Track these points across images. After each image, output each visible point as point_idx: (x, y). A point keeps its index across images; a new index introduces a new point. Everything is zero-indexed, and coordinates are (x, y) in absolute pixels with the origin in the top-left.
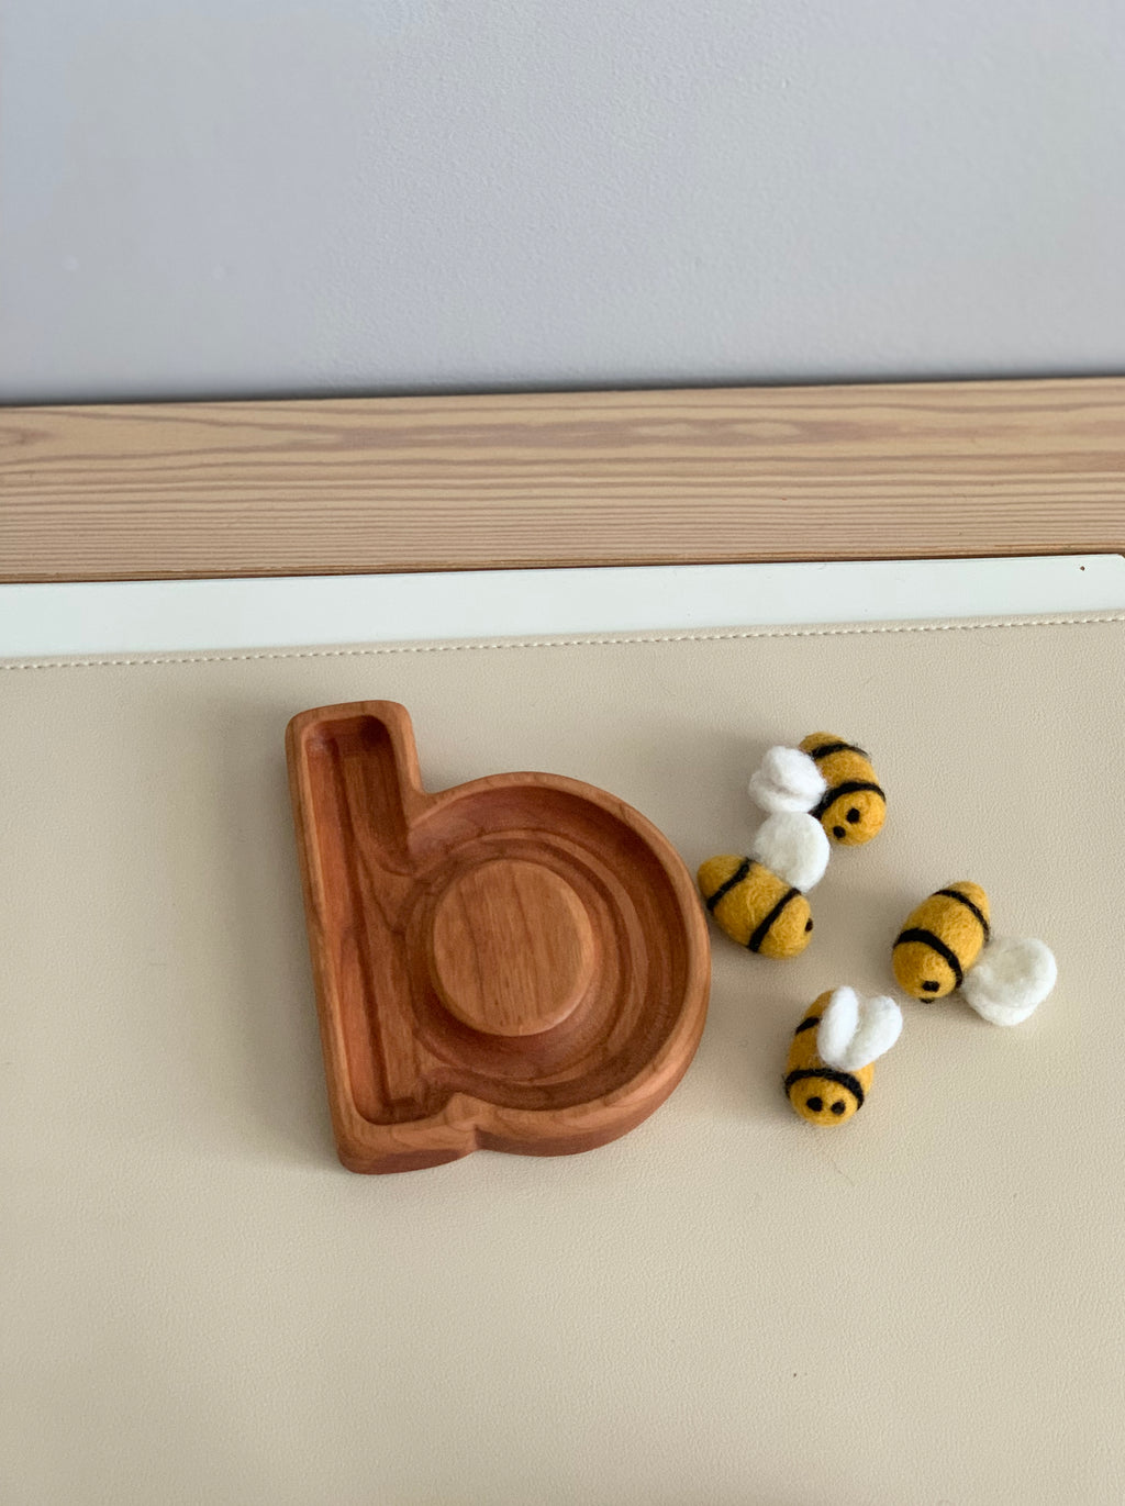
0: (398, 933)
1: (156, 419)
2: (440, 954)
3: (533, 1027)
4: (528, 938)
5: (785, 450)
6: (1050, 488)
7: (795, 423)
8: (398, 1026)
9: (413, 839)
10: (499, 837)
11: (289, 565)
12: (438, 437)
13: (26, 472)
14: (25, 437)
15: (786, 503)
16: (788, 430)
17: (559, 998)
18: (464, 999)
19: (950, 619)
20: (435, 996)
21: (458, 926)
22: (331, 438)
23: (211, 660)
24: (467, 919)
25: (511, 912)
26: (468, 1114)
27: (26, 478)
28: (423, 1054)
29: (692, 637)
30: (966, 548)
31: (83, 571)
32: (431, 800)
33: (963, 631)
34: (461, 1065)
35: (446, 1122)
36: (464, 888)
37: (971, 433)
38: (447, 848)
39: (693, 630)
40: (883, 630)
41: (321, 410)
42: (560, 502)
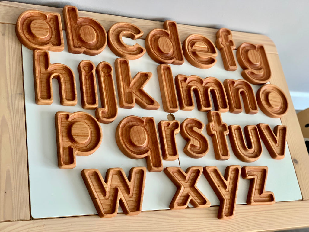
0: (75, 31)
2: (81, 33)
3: (90, 42)
4: (90, 34)
8: (75, 40)
9: (78, 21)
10: (86, 23)
17: (93, 40)
18: (83, 38)
20: (80, 37)
21: (83, 31)
24: (84, 30)
25: (88, 31)
26: (84, 49)
28: (78, 43)
32: (80, 18)
34: (82, 44)
35: (81, 49)
36: (83, 27)
38: (81, 23)
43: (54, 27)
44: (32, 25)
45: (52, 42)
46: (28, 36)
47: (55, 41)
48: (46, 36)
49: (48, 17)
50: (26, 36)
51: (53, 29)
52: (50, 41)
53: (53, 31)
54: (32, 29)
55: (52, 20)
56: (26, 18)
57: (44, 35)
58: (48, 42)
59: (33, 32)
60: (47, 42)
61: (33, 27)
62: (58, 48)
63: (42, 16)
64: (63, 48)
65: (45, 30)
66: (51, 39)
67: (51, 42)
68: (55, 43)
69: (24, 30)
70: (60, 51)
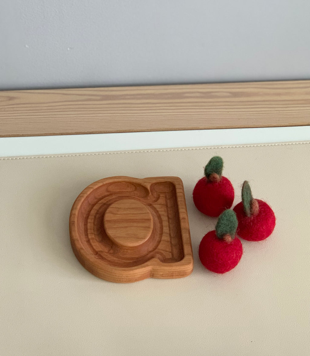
1: (48, 93)
5: (228, 99)
6: (302, 108)
7: (230, 93)
11: (89, 131)
12: (129, 97)
13: (11, 108)
14: (11, 98)
15: (229, 113)
16: (228, 94)
19: (278, 143)
22: (99, 98)
23: (68, 156)
27: (12, 109)
29: (206, 148)
30: (280, 124)
31: (30, 134)
33: (282, 146)
37: (279, 94)
39: (206, 146)
40: (259, 145)
41: (94, 91)
42: (165, 114)
43: (166, 214)
44: (108, 217)
45: (161, 254)
46: (98, 246)
47: (169, 249)
48: (145, 238)
49: (149, 188)
50: (95, 247)
51: (165, 218)
52: (157, 250)
53: (165, 224)
54: (107, 225)
55: (161, 195)
56: (96, 200)
57: (138, 238)
58: (152, 253)
59: (111, 232)
60: (149, 256)
61: (109, 221)
62: (176, 267)
63: (136, 189)
64: (190, 267)
65: (141, 225)
66: (159, 247)
67: (158, 253)
68: (169, 256)
69: (89, 231)
70: (182, 275)
